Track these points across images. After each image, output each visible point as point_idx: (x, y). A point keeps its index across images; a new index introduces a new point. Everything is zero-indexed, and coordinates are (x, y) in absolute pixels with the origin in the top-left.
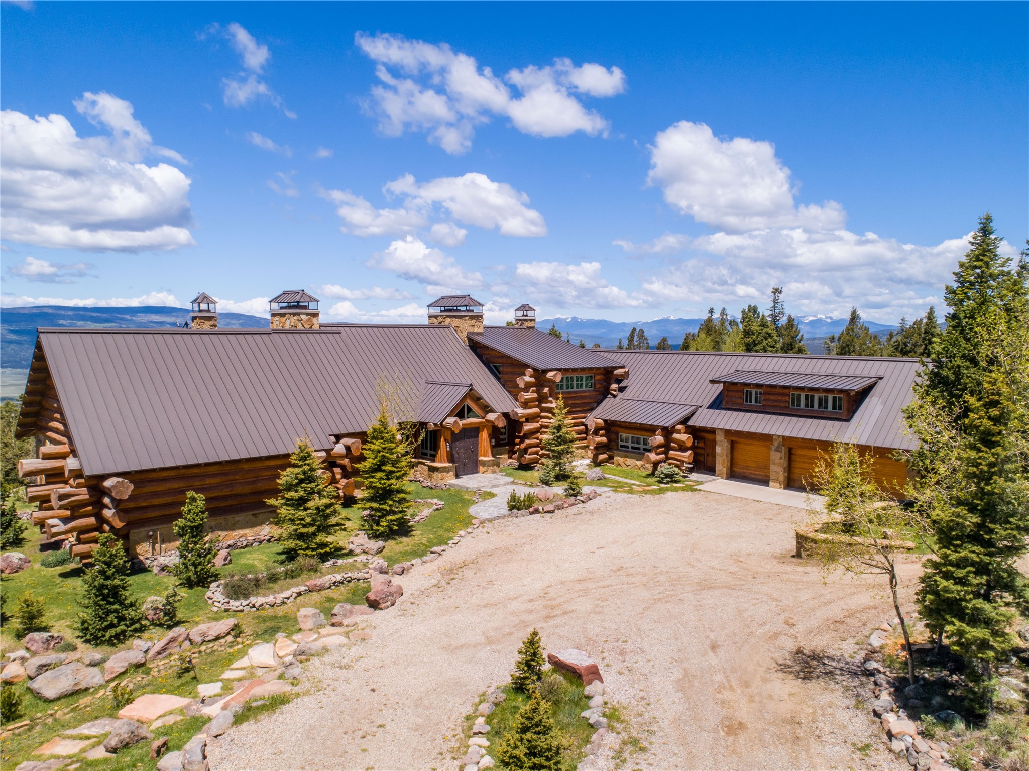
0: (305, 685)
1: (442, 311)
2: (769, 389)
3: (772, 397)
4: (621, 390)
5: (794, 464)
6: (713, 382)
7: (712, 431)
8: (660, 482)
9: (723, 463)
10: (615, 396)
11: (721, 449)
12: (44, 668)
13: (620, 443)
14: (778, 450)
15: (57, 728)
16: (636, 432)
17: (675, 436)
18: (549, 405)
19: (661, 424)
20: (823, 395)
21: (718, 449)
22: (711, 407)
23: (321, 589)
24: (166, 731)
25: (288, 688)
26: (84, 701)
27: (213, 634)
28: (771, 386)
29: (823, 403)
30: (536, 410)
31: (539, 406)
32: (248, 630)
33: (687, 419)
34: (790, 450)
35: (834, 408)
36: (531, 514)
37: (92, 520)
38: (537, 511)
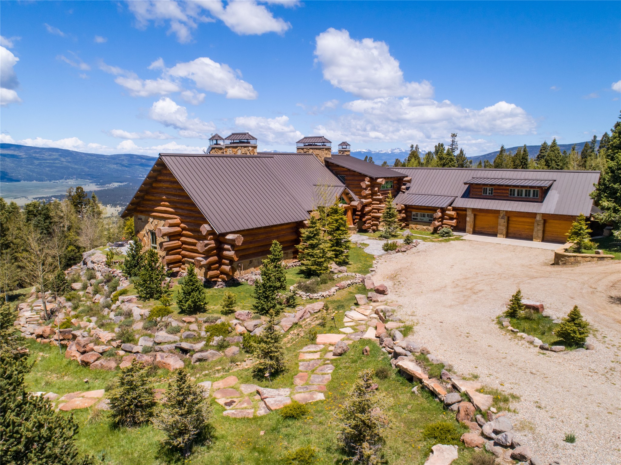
1: (304, 146)
2: (497, 187)
3: (499, 191)
4: (407, 189)
5: (510, 225)
6: (465, 184)
7: (465, 210)
8: (442, 236)
9: (470, 226)
10: (404, 192)
11: (469, 219)
13: (413, 217)
14: (503, 218)
16: (423, 211)
17: (447, 212)
18: (378, 197)
19: (440, 206)
20: (528, 189)
21: (468, 219)
22: (463, 196)
23: (344, 288)
28: (499, 185)
29: (528, 193)
30: (370, 200)
31: (371, 198)
32: (330, 307)
33: (452, 203)
34: (508, 217)
35: (534, 196)
36: (397, 252)
37: (215, 258)
38: (399, 251)
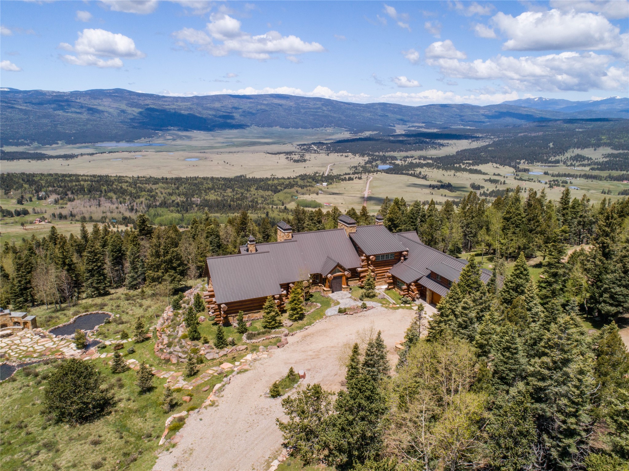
0: (253, 368)
3: (443, 280)
4: (405, 260)
6: (427, 269)
8: (402, 303)
10: (402, 262)
11: (428, 293)
12: (208, 353)
13: (397, 283)
15: (209, 367)
16: (400, 282)
17: (411, 286)
19: (406, 281)
23: (269, 339)
24: (227, 372)
25: (249, 368)
26: (215, 361)
27: (241, 349)
32: (249, 349)
33: (417, 281)
36: (345, 315)
37: (219, 313)
38: (347, 314)
